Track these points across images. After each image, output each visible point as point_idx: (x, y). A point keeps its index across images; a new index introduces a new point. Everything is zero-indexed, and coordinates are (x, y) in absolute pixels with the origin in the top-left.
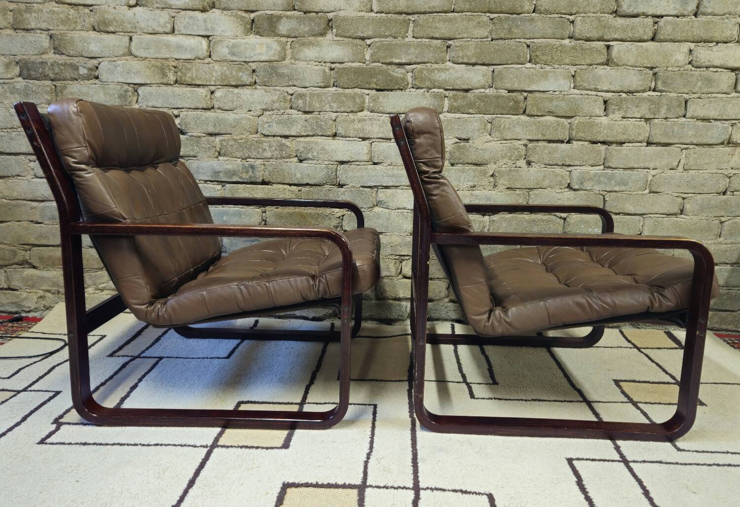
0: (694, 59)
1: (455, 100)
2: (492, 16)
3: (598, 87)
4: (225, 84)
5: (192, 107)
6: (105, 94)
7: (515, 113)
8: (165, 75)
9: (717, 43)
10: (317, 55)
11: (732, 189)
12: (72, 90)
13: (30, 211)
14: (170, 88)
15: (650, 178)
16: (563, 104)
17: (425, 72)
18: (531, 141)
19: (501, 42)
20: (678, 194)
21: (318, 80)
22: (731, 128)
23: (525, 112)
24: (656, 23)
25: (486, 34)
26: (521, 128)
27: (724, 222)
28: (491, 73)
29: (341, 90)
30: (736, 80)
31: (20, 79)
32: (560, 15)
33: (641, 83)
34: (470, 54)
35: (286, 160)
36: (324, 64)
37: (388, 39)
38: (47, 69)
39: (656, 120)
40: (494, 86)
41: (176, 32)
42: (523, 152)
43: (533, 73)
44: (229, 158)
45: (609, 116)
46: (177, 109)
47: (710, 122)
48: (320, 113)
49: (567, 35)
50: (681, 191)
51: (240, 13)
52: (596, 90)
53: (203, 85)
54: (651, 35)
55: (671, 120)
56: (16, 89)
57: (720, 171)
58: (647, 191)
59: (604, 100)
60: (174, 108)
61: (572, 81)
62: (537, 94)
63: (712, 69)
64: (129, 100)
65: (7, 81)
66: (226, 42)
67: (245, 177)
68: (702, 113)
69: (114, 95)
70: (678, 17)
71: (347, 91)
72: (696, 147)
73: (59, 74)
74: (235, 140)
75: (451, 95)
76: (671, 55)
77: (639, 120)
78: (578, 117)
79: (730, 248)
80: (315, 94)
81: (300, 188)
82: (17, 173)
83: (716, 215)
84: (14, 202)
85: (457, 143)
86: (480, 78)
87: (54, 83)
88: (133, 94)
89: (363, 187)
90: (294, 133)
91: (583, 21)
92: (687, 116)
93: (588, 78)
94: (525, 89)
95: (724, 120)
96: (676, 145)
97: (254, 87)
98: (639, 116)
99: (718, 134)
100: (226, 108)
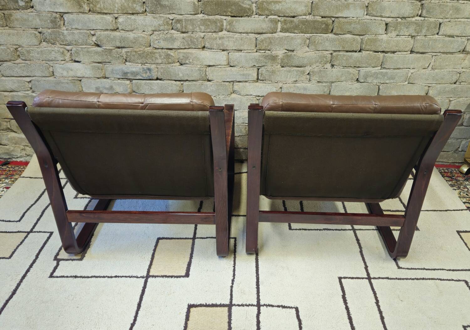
1: (286, 24)
3: (383, 15)
4: (124, 12)
5: (103, 29)
6: (40, 20)
7: (325, 33)
8: (81, 6)
11: (461, 81)
12: (16, 17)
14: (86, 15)
15: (409, 75)
16: (358, 26)
17: (264, 4)
18: (335, 51)
20: (426, 85)
21: (190, 9)
22: (466, 42)
23: (332, 31)
26: (329, 42)
27: (452, 100)
28: (310, 4)
29: (206, 17)
33: (412, 11)
35: (172, 65)
39: (419, 37)
40: (312, 14)
42: (329, 59)
43: (340, 4)
44: (133, 64)
45: (388, 35)
46: (93, 30)
47: (454, 38)
48: (193, 33)
50: (428, 83)
52: (381, 16)
53: (109, 13)
55: (428, 37)
57: (455, 70)
58: (407, 83)
59: (386, 23)
60: (91, 30)
61: (366, 10)
62: (340, 19)
63: (460, 1)
64: (59, 24)
67: (145, 76)
68: (449, 32)
69: (47, 20)
71: (211, 17)
72: (442, 54)
73: (5, 6)
74: (135, 52)
75: (282, 20)
77: (407, 37)
78: (367, 35)
80: (188, 20)
81: (182, 82)
83: (448, 97)
85: (286, 53)
86: (303, 8)
87: (3, 12)
88: (61, 20)
89: (224, 82)
90: (176, 47)
92: (439, 34)
93: (376, 9)
94: (333, 16)
95: (463, 36)
96: (429, 53)
97: (145, 14)
98: (408, 35)
99: (457, 46)
100: (127, 29)
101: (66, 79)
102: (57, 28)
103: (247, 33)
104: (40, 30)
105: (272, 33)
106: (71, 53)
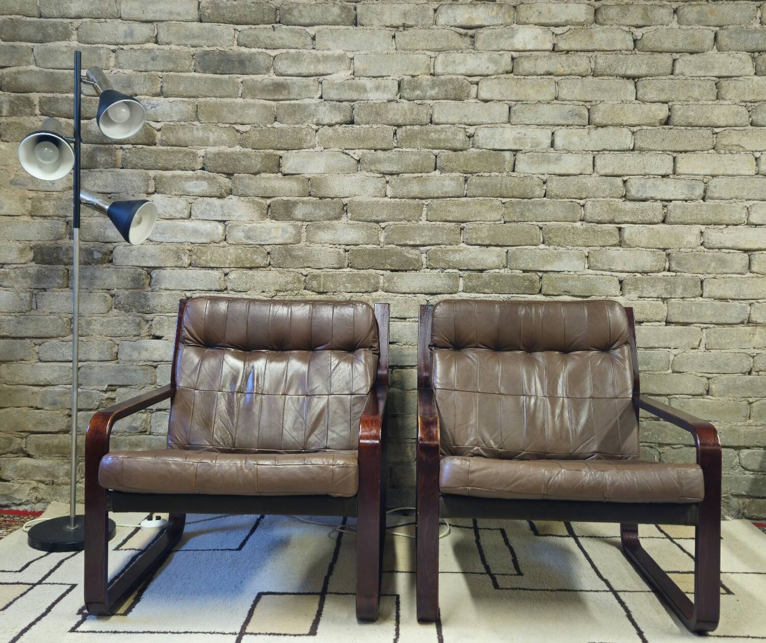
0: (706, 241)
1: (470, 280)
2: (504, 200)
3: (613, 267)
4: (239, 266)
5: (205, 289)
6: (118, 278)
7: (530, 292)
8: (179, 258)
9: (727, 225)
10: (332, 237)
11: (757, 370)
13: (31, 396)
14: (184, 271)
15: (672, 358)
16: (579, 284)
17: (439, 253)
19: (513, 224)
20: (701, 375)
21: (333, 261)
22: (749, 308)
23: (540, 291)
24: (665, 206)
25: (499, 217)
27: (752, 403)
28: (505, 254)
29: (355, 271)
30: (750, 260)
31: (33, 264)
32: (570, 200)
33: (655, 263)
34: (484, 235)
36: (339, 247)
37: (402, 222)
38: (61, 254)
39: (673, 300)
40: (508, 267)
41: (192, 217)
43: (547, 254)
45: (626, 296)
46: (190, 291)
47: (727, 301)
48: (335, 294)
49: (579, 219)
50: (705, 371)
51: (256, 199)
52: (611, 270)
53: (217, 268)
54: (661, 218)
55: (688, 299)
56: (29, 273)
57: (743, 351)
58: (670, 371)
59: (619, 280)
60: (186, 290)
61: (586, 261)
62: (551, 274)
63: (724, 250)
64: (142, 283)
65: (20, 266)
66: (242, 226)
68: (720, 293)
69: (127, 278)
70: (686, 201)
71: (362, 272)
72: (716, 326)
75: (465, 275)
76: (683, 237)
77: (656, 299)
79: (761, 430)
80: (329, 276)
82: (21, 358)
83: (743, 396)
84: (14, 387)
86: (495, 259)
87: (67, 267)
88: (146, 277)
91: (593, 205)
92: (704, 296)
93: (601, 259)
94: (539, 270)
95: (741, 299)
96: (696, 325)
97: (268, 268)
98: (656, 296)
99: (736, 313)
100: (239, 289)
101: (135, 364)
102: (138, 288)
103: (414, 293)
104: (113, 292)
105: (451, 293)
106: (151, 325)
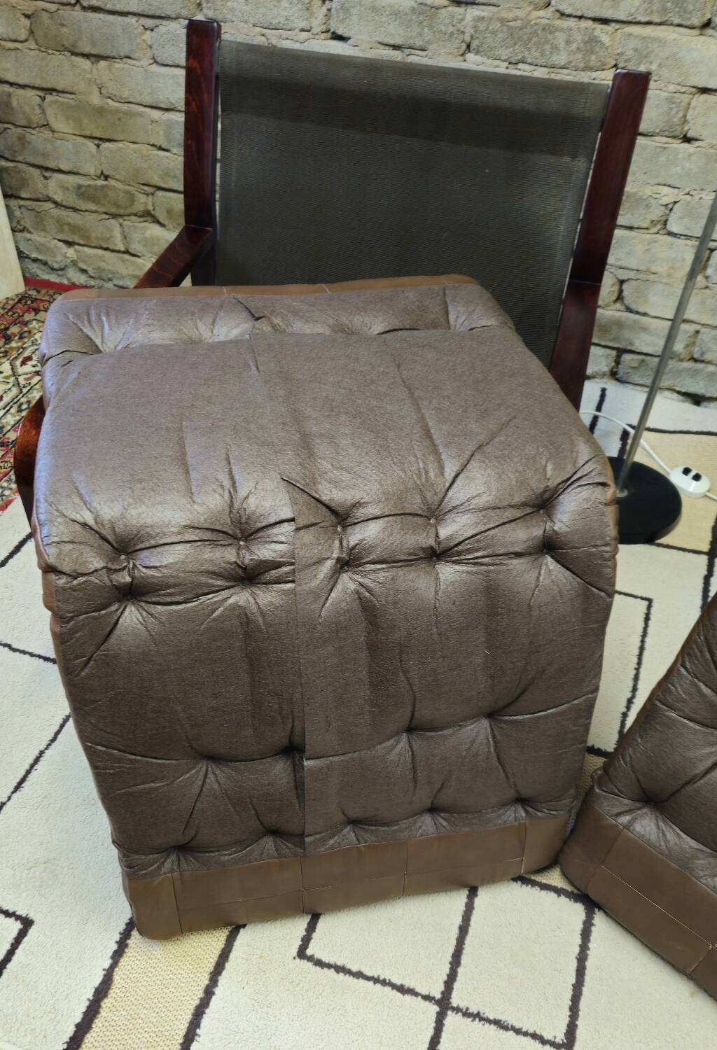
13: (150, 127)
74: (503, 21)
82: (127, 54)
84: (125, 107)
106: (329, 10)
